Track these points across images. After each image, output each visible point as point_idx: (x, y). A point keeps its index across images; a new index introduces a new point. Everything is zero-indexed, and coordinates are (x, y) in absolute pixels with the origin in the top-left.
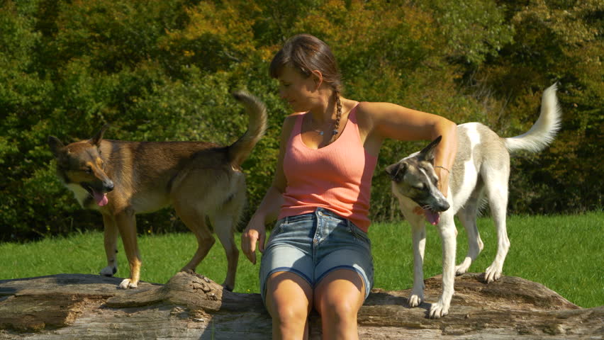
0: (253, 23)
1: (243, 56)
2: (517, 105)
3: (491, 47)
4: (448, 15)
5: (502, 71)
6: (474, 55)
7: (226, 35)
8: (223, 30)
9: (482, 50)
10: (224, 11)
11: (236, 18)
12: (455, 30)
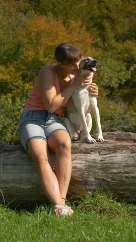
0: (21, 73)
1: (17, 87)
2: (132, 105)
3: (121, 81)
4: (102, 68)
5: (126, 91)
6: (114, 84)
7: (10, 79)
8: (9, 77)
9: (117, 82)
10: (9, 69)
11: (14, 71)
12: (106, 74)
